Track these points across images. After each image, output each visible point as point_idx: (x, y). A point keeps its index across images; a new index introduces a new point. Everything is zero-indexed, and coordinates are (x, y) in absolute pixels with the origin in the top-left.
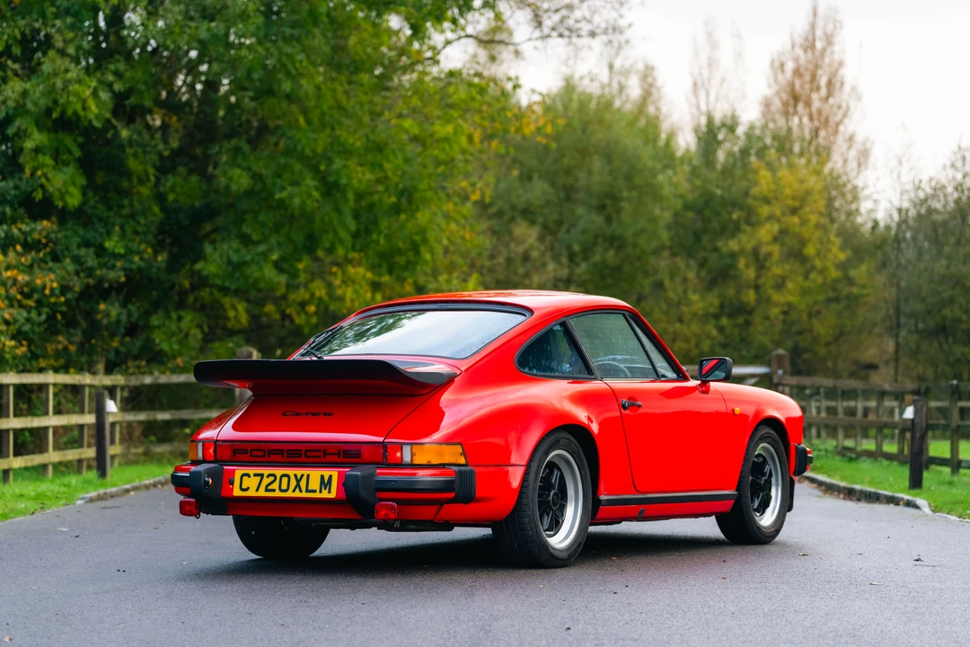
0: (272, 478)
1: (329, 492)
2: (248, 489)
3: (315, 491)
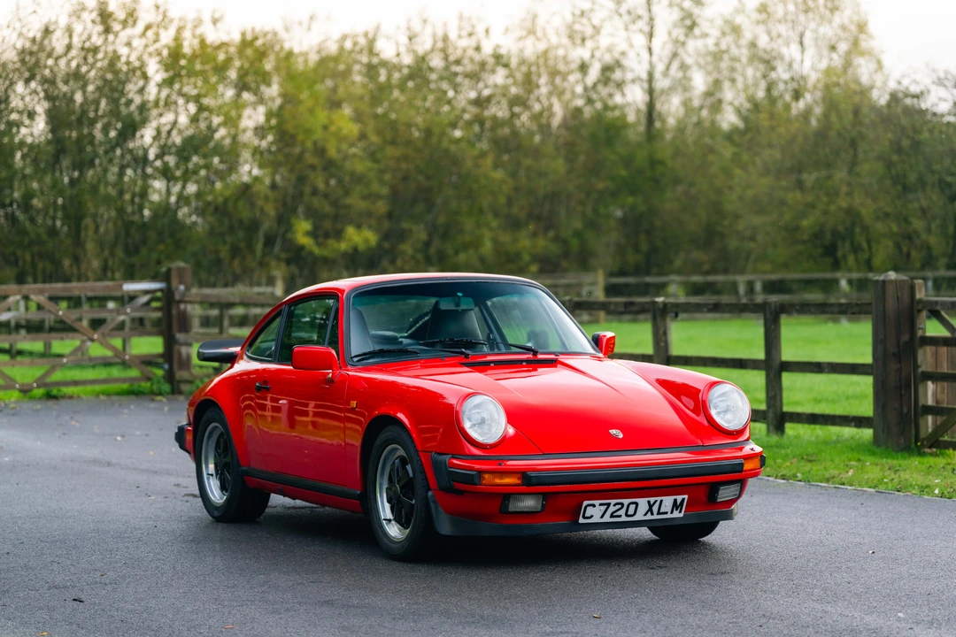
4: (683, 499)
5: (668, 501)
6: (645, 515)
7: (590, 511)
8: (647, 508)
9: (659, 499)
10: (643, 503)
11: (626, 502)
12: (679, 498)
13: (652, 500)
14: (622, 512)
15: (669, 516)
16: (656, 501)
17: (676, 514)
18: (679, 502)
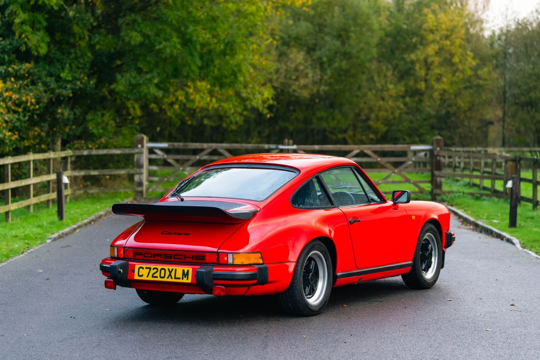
0: (156, 270)
1: (187, 279)
2: (142, 276)
3: (179, 278)
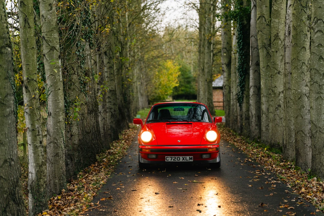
4: (192, 157)
5: (188, 158)
6: (183, 160)
7: (167, 159)
8: (183, 159)
9: (185, 157)
10: (181, 158)
11: (177, 157)
12: (191, 157)
13: (183, 157)
14: (176, 159)
15: (189, 161)
16: (184, 157)
17: (191, 161)
18: (191, 158)
